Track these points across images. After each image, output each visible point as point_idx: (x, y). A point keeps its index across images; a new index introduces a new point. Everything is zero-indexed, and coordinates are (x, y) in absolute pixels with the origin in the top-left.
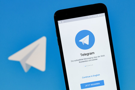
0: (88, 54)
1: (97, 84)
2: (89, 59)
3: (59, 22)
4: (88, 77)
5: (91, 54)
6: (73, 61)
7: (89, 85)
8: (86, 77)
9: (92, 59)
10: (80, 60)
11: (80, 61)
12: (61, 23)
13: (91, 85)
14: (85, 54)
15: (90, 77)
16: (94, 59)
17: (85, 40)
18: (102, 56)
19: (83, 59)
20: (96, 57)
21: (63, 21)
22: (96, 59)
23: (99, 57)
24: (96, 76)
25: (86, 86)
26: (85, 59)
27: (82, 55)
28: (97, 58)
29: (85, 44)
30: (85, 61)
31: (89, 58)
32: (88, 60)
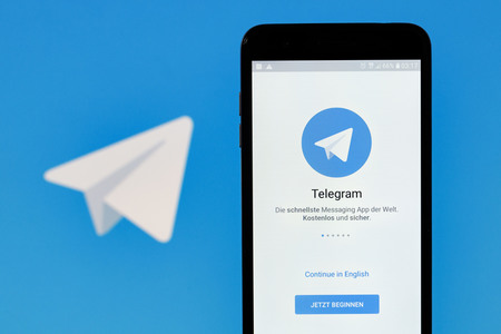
0: (339, 195)
1: (355, 305)
2: (341, 214)
3: (257, 65)
4: (326, 275)
5: (350, 195)
6: (283, 210)
7: (325, 304)
8: (320, 274)
9: (350, 214)
10: (308, 210)
11: (309, 214)
12: (263, 70)
13: (334, 305)
14: (330, 195)
15: (332, 275)
16: (357, 214)
17: (336, 142)
18: (385, 209)
19: (318, 210)
20: (366, 210)
21: (270, 64)
22: (364, 215)
23: (375, 210)
24: (356, 275)
25: (315, 305)
26: (327, 210)
27: (317, 193)
28: (369, 214)
29: (335, 158)
30: (326, 218)
31: (341, 210)
32: (335, 215)
